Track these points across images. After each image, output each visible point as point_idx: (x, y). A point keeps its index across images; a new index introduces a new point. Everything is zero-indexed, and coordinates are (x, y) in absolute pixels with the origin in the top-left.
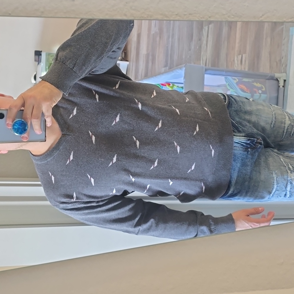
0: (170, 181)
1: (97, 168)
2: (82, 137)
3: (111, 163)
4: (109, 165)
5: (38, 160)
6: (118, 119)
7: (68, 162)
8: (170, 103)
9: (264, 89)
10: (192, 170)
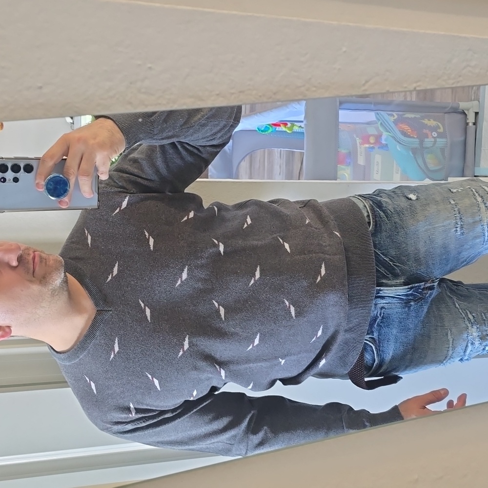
0: (281, 360)
1: (160, 362)
2: (129, 313)
3: (181, 350)
4: (179, 356)
5: (63, 360)
6: (185, 276)
7: (112, 356)
8: (275, 234)
9: (441, 130)
10: (318, 336)
